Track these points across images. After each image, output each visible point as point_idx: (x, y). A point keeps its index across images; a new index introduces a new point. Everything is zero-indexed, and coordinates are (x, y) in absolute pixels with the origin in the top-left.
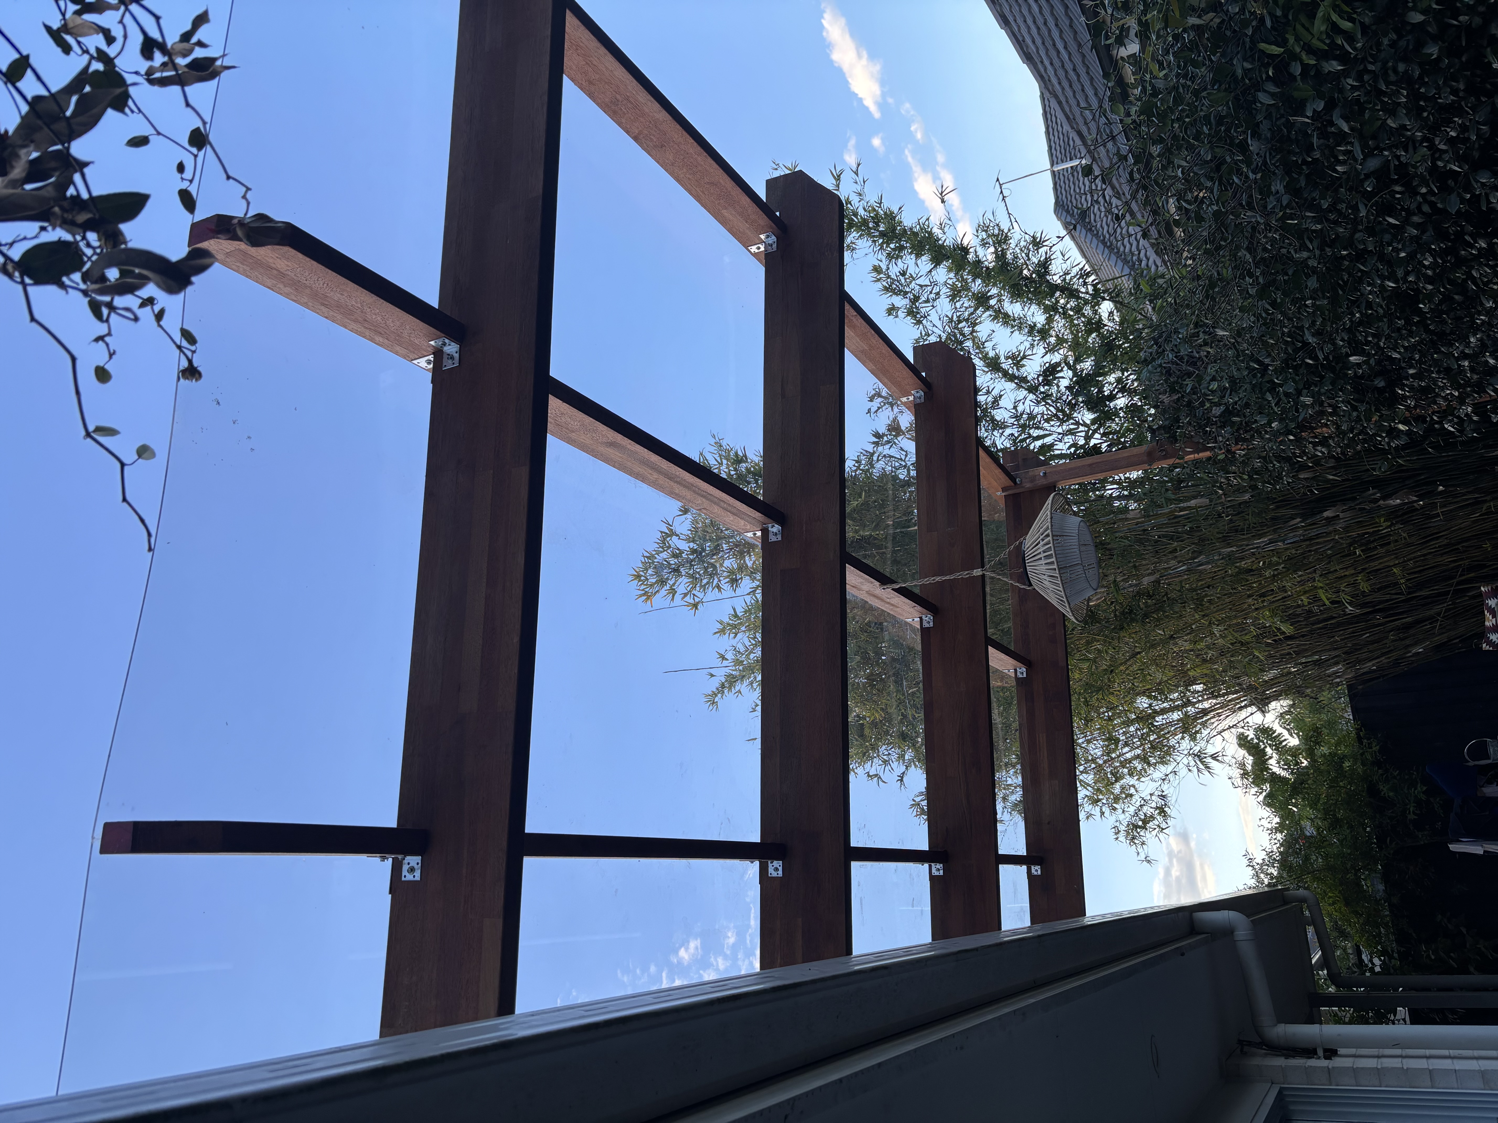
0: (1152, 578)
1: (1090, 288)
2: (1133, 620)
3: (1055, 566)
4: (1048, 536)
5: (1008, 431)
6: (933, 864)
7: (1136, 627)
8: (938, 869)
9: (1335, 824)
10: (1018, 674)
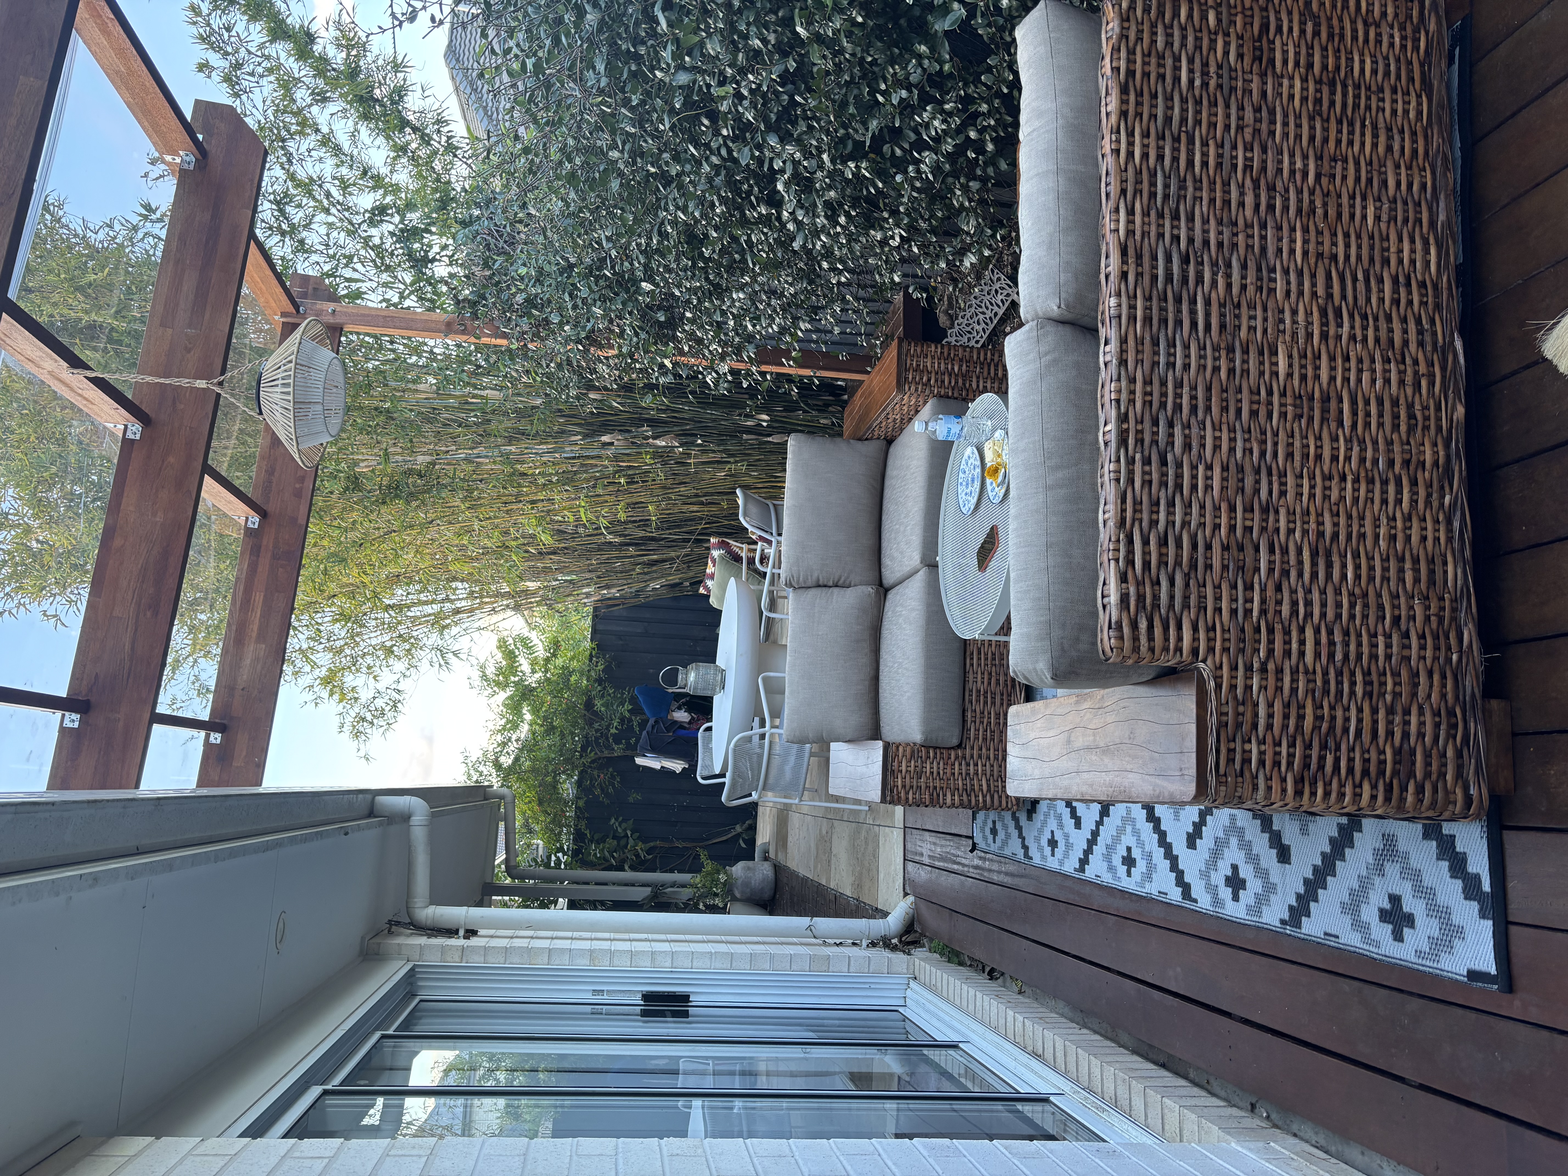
0: (428, 459)
1: (444, 139)
2: (397, 496)
3: (291, 398)
4: (290, 362)
5: (314, 258)
6: (67, 714)
7: (400, 504)
8: (73, 720)
9: (550, 729)
10: (249, 523)
